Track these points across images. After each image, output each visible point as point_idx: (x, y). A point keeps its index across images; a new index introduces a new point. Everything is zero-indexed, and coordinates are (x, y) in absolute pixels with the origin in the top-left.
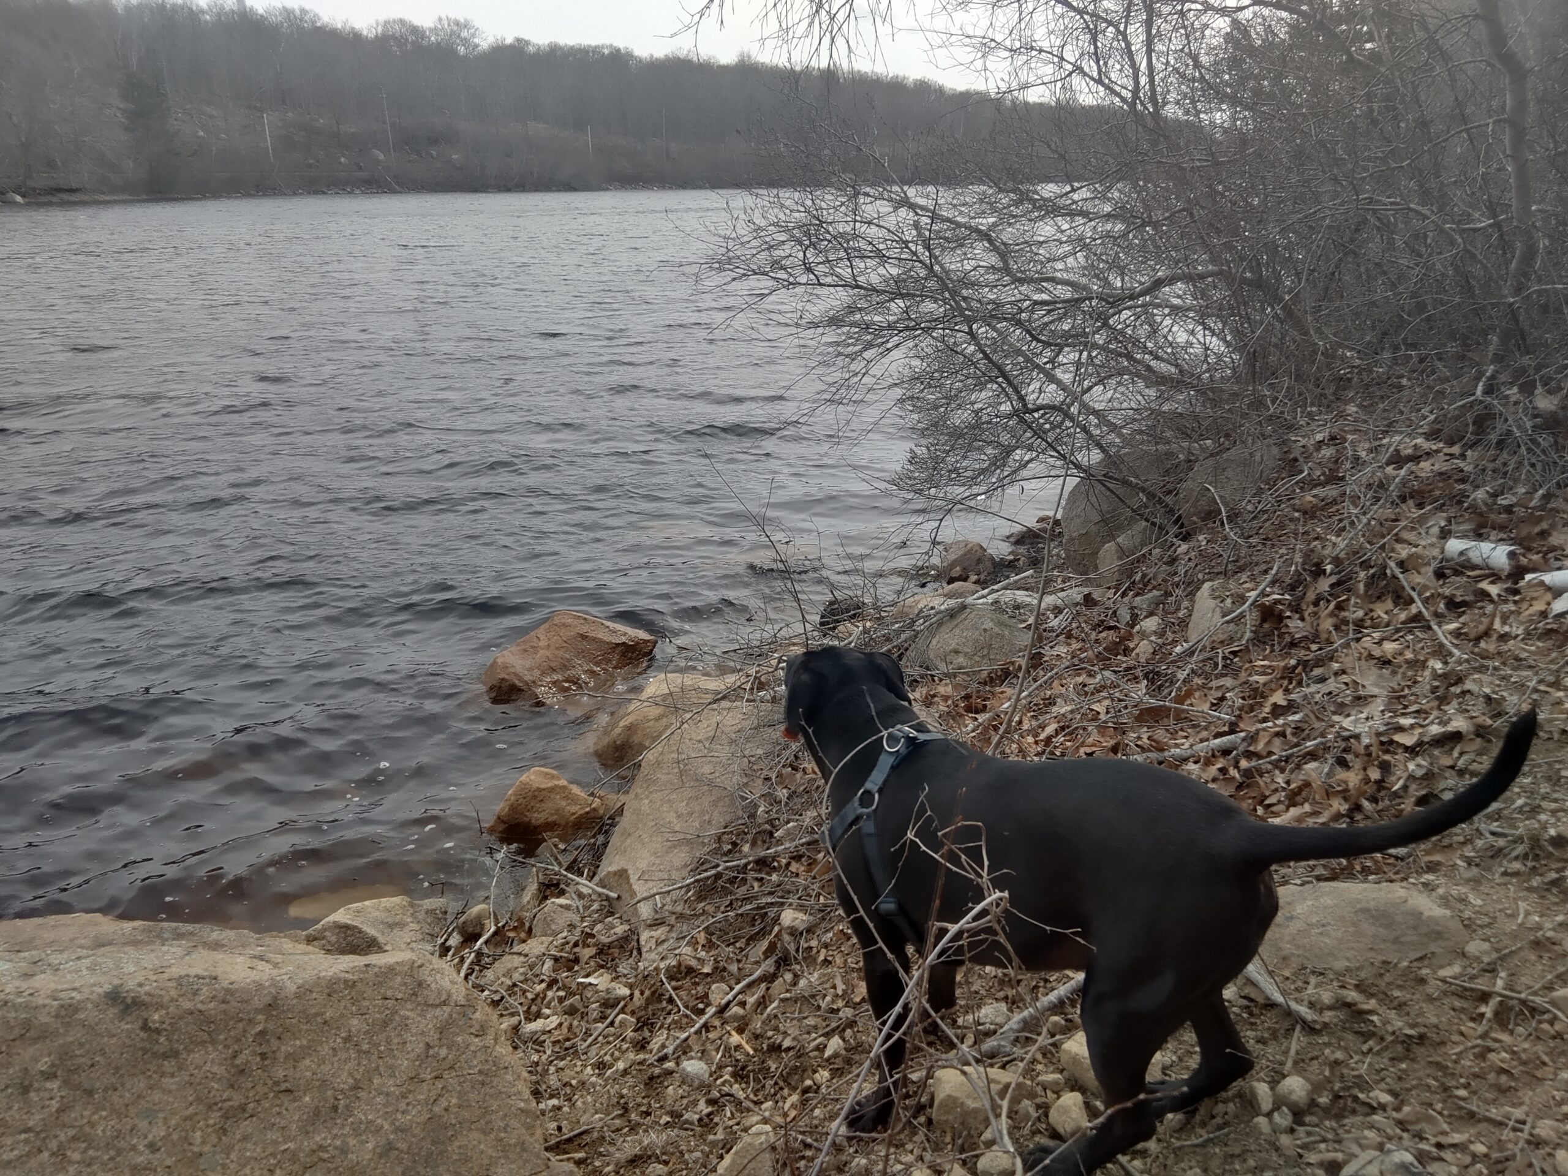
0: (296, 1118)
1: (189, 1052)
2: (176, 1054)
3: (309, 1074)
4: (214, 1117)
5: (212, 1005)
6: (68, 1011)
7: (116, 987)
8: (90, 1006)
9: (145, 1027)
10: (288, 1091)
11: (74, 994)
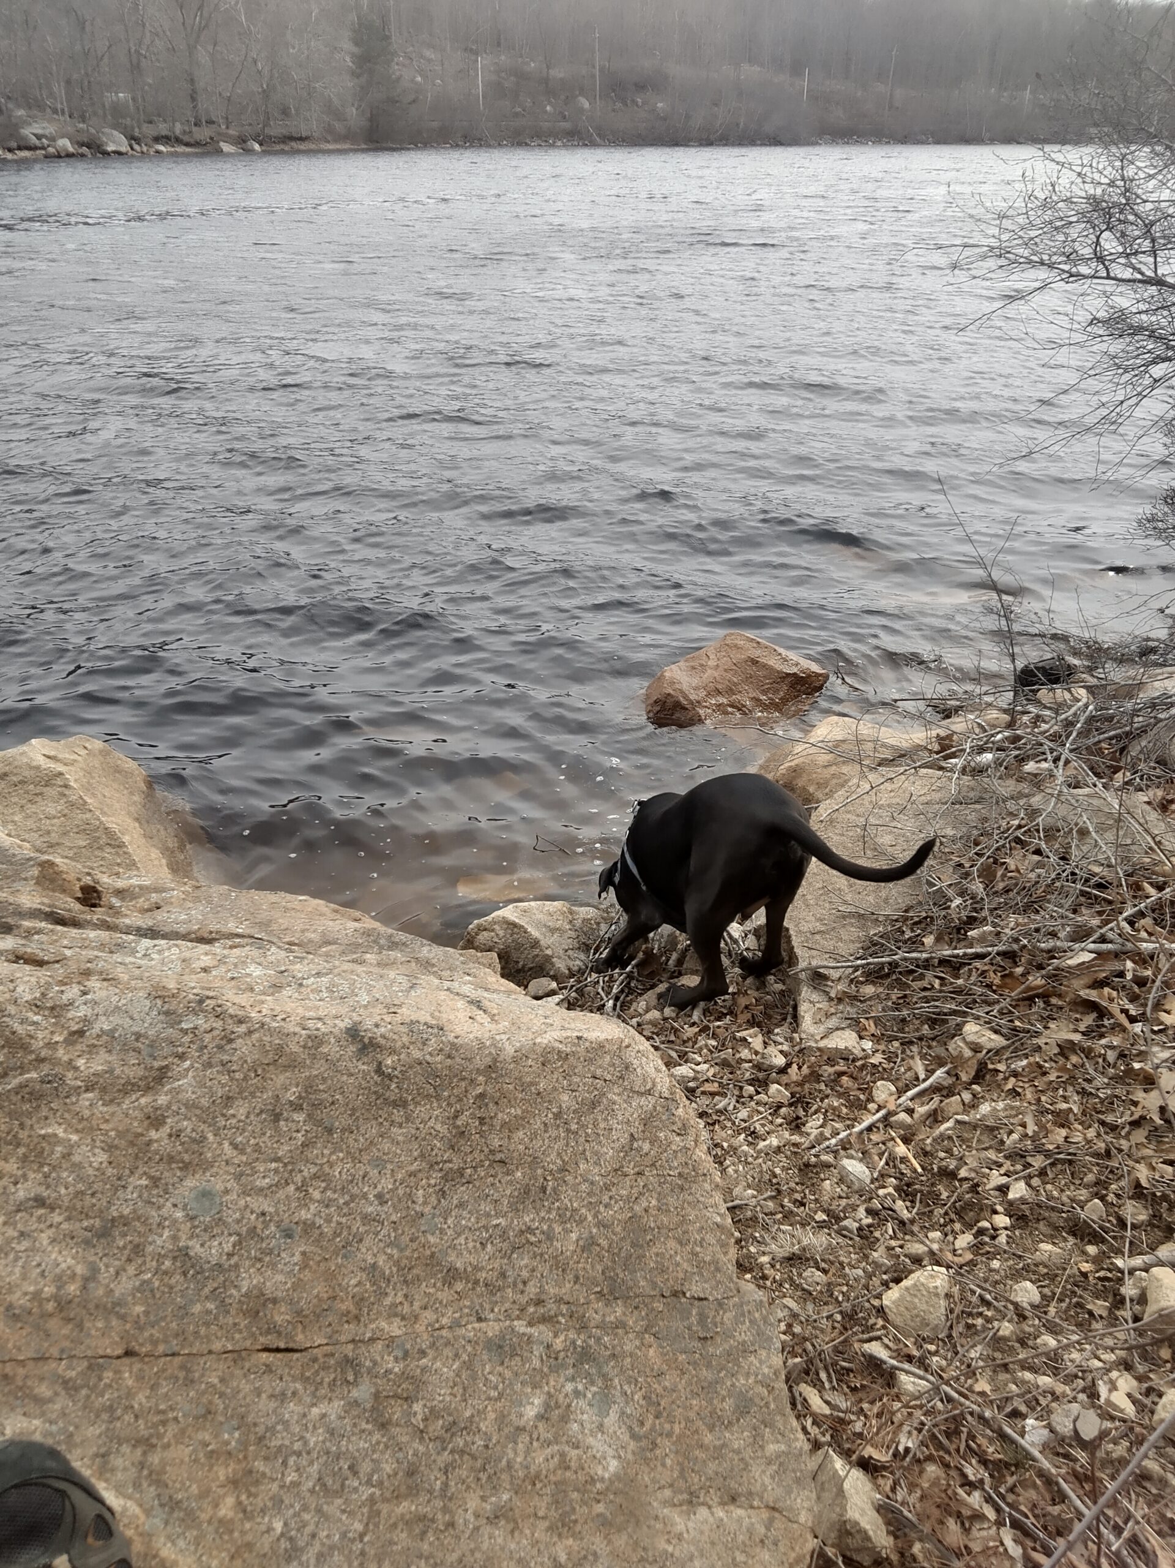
0: (508, 1192)
1: (417, 1104)
2: (404, 1104)
3: (521, 1147)
4: (435, 1177)
5: (439, 1058)
6: (315, 1041)
7: (355, 1024)
8: (332, 1040)
9: (379, 1071)
10: (501, 1161)
11: (319, 1025)
